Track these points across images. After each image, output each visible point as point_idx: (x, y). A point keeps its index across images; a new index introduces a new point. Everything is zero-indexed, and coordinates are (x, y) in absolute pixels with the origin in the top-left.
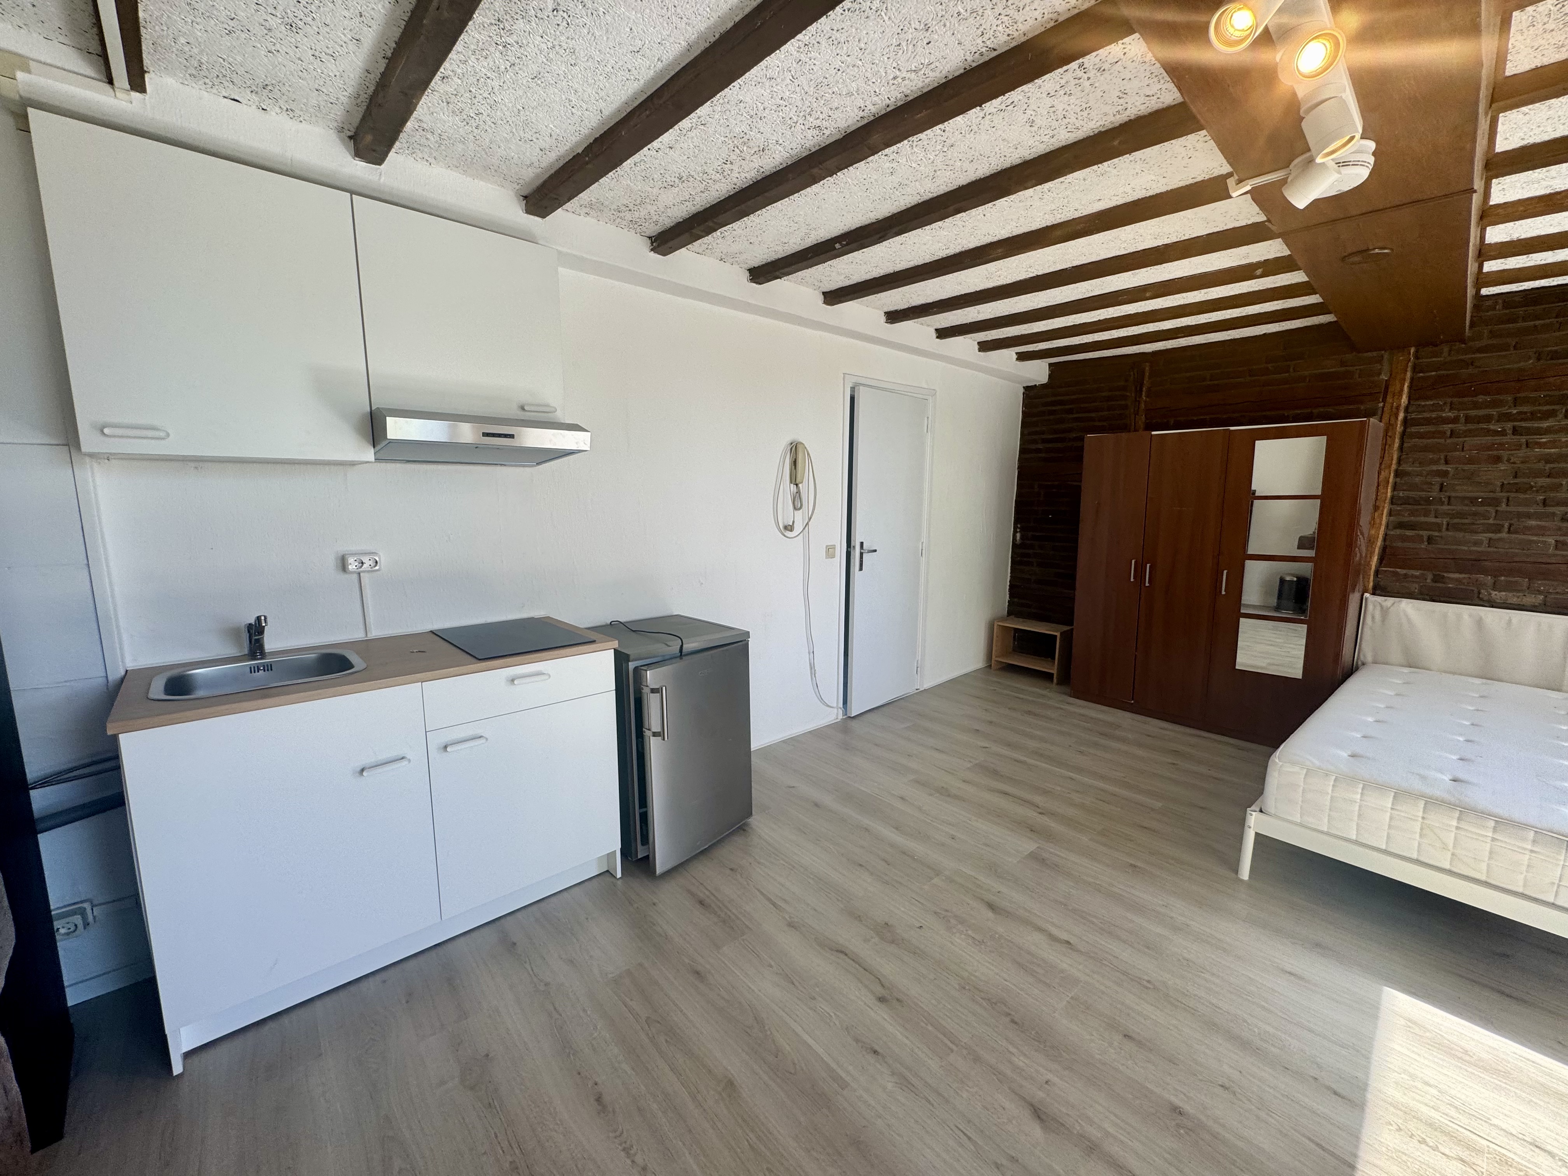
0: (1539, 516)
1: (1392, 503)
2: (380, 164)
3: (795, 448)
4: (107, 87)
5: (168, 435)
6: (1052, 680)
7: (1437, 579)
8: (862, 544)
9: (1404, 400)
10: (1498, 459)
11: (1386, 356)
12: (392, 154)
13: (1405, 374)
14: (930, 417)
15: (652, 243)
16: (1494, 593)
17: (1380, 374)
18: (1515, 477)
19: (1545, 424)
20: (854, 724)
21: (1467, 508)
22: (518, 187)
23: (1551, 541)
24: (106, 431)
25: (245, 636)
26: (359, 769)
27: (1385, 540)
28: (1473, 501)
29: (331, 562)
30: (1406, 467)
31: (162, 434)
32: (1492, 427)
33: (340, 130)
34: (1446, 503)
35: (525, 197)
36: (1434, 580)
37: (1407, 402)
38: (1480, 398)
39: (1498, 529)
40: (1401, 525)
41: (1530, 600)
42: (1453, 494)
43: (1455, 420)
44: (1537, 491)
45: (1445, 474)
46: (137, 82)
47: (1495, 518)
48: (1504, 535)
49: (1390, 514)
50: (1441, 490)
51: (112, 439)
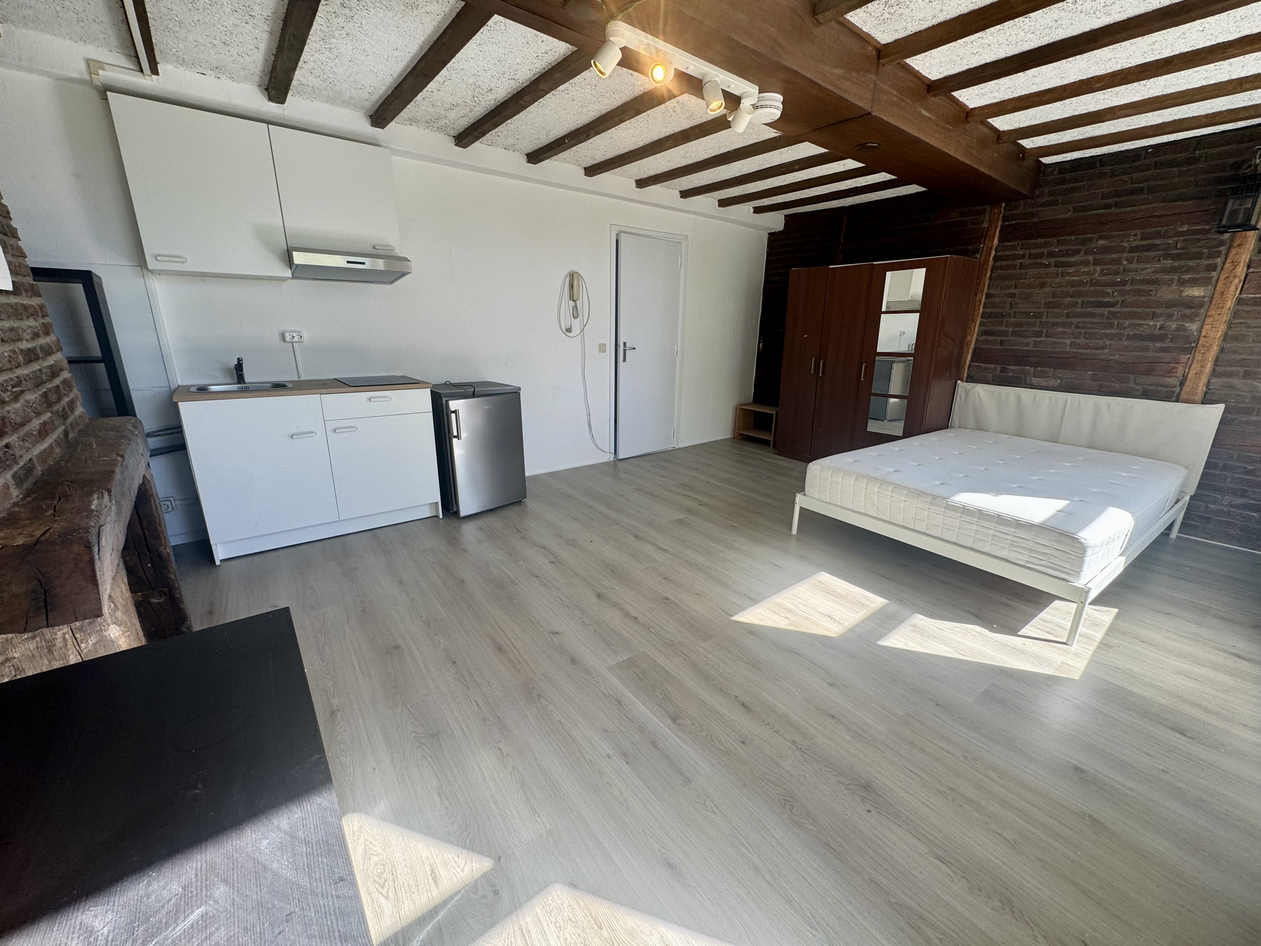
0: (1063, 325)
1: (982, 317)
2: (284, 104)
3: (572, 276)
4: (140, 74)
5: (187, 261)
6: (769, 445)
7: (1003, 370)
8: (625, 344)
9: (996, 241)
10: (1043, 285)
11: (988, 209)
12: (289, 96)
13: (998, 222)
14: (683, 255)
15: (455, 140)
16: (1033, 379)
17: (983, 223)
18: (1054, 297)
19: (1073, 259)
20: (620, 464)
21: (1023, 320)
22: (365, 111)
23: (1068, 342)
24: (158, 258)
25: (235, 372)
26: (291, 435)
27: (976, 344)
28: (1027, 314)
29: (277, 335)
30: (993, 291)
31: (184, 260)
32: (1043, 261)
33: (260, 86)
34: (1013, 316)
35: (371, 116)
36: (1002, 371)
37: (997, 243)
38: (1039, 241)
39: (1039, 334)
40: (986, 333)
41: (1053, 383)
42: (1017, 310)
43: (1023, 256)
44: (1064, 308)
45: (1013, 296)
46: (155, 71)
47: (1039, 327)
48: (1043, 339)
49: (980, 325)
50: (1010, 308)
51: (162, 263)
